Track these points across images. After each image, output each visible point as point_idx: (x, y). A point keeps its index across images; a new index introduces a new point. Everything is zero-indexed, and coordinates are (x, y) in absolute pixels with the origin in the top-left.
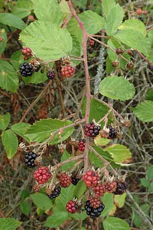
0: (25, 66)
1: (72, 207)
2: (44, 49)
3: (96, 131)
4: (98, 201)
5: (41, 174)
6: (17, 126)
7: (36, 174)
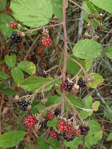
0: (14, 36)
1: (54, 136)
2: (30, 16)
3: (69, 87)
4: (70, 134)
5: (30, 122)
6: (22, 64)
7: (26, 121)
